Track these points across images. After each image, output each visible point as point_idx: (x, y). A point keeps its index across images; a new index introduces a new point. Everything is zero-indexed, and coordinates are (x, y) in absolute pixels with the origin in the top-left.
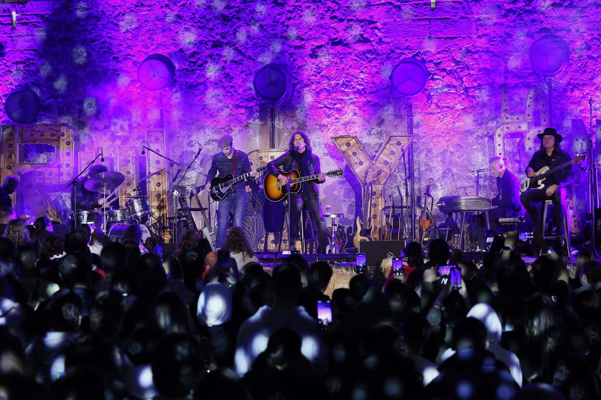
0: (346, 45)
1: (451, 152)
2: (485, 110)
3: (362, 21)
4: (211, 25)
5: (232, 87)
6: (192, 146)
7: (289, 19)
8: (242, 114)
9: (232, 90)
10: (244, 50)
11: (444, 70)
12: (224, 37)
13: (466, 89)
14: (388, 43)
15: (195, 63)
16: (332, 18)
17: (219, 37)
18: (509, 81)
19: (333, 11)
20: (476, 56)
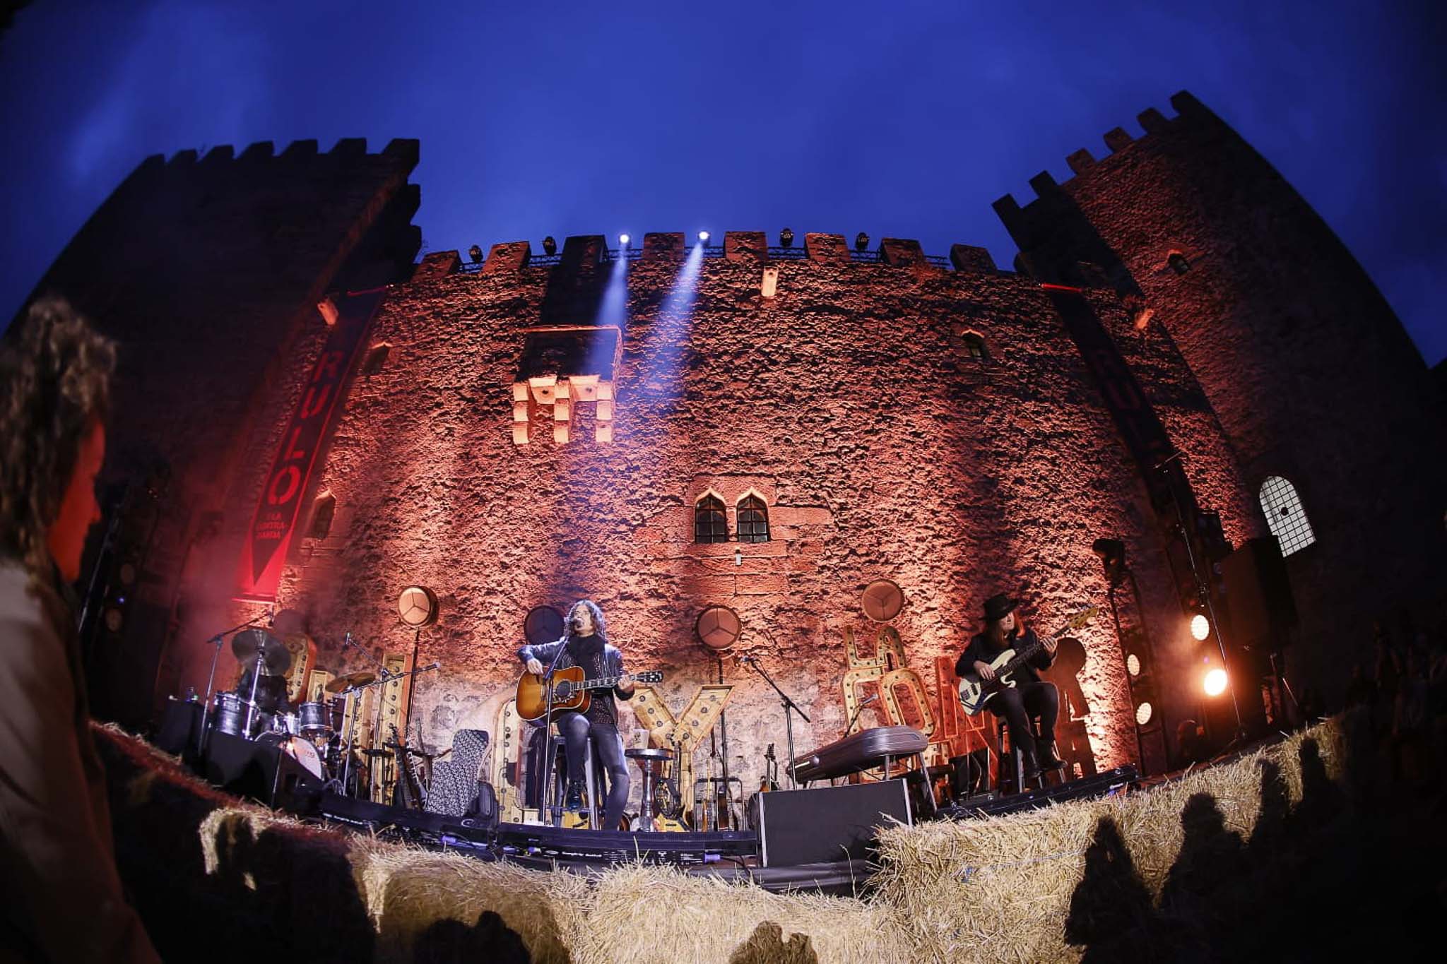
0: (638, 600)
1: (765, 724)
2: (804, 673)
3: (657, 575)
4: (487, 572)
5: (502, 639)
6: (449, 701)
7: (574, 570)
8: (509, 670)
9: (500, 642)
10: (519, 600)
11: (753, 629)
12: (499, 585)
13: (781, 651)
14: (686, 599)
15: (464, 609)
16: (622, 571)
17: (494, 585)
18: (830, 641)
19: (625, 564)
20: (791, 614)
